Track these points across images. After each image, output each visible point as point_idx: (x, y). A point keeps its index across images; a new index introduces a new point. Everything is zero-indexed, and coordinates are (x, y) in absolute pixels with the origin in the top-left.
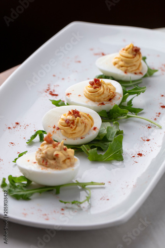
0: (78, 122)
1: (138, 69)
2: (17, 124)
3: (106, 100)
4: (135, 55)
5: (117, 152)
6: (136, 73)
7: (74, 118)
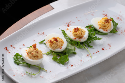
0: (54, 43)
1: (106, 28)
2: (43, 33)
3: (78, 37)
4: (106, 22)
5: (63, 61)
6: (104, 30)
7: (53, 41)
